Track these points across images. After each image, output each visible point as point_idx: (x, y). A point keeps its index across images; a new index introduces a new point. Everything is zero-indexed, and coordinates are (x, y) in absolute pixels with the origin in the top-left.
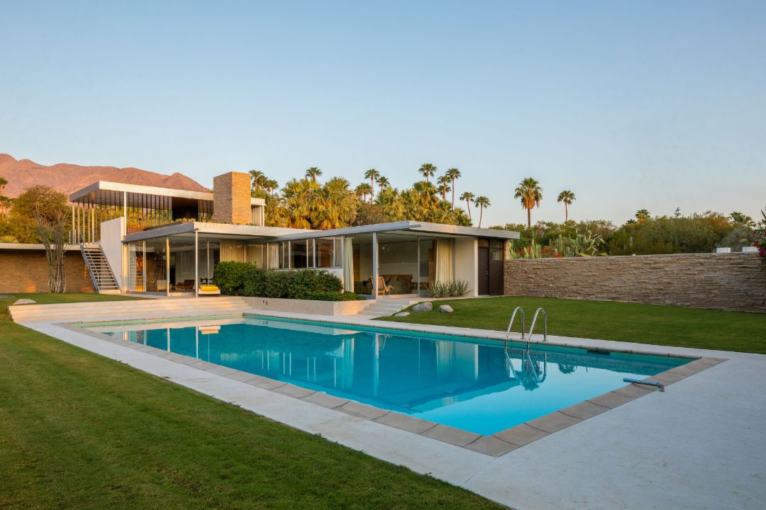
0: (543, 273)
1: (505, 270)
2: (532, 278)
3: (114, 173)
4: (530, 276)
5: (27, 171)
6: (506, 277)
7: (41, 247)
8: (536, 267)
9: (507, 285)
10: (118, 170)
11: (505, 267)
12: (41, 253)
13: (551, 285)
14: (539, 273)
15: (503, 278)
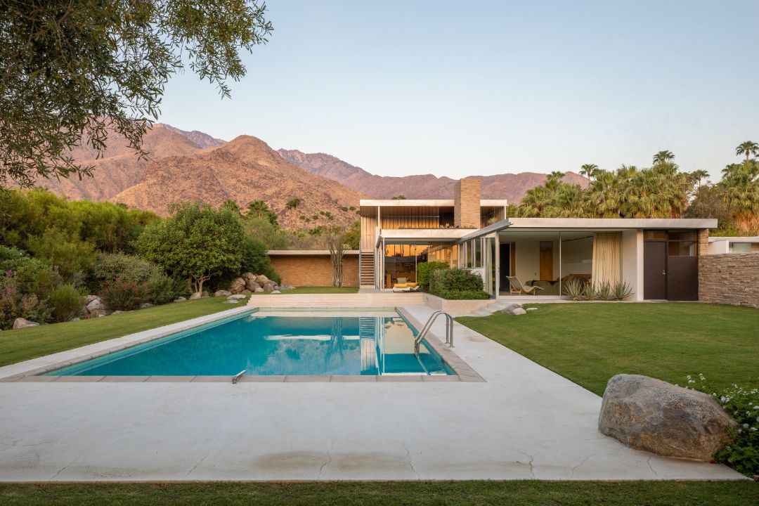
0: (738, 273)
1: (700, 269)
2: (726, 279)
3: (511, 179)
4: (724, 276)
5: (444, 186)
6: (700, 277)
7: (327, 252)
8: (730, 265)
9: (701, 289)
10: (515, 175)
11: (700, 264)
12: (327, 257)
13: (747, 289)
14: (734, 272)
15: (697, 281)
